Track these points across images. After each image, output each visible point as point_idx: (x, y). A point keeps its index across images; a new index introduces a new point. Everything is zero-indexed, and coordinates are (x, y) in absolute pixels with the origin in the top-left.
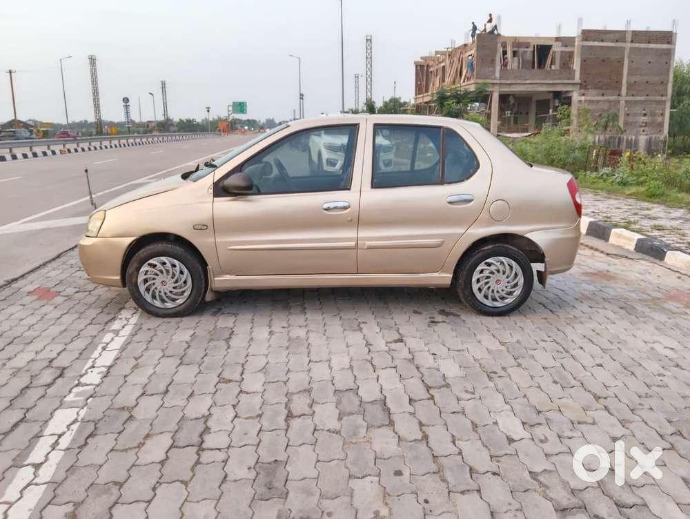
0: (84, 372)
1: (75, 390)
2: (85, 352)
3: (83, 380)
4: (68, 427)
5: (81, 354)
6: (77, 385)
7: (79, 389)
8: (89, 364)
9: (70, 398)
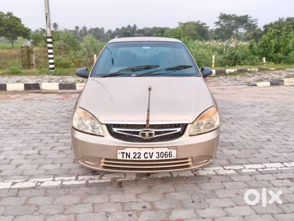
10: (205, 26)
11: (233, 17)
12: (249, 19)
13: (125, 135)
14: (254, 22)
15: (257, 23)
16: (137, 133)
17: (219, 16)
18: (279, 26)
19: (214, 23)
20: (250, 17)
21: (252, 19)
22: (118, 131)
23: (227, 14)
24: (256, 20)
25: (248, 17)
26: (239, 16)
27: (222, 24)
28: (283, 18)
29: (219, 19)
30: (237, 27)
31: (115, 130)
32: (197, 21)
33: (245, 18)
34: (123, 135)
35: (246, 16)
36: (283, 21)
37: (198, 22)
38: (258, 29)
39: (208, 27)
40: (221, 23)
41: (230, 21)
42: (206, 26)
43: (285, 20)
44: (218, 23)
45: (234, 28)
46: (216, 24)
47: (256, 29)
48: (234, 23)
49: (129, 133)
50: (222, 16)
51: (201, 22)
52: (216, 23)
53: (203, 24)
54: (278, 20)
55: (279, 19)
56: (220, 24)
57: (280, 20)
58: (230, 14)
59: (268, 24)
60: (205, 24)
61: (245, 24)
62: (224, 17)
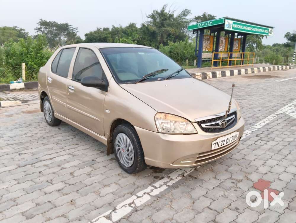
0: (250, 134)
1: (254, 131)
2: (248, 139)
3: (251, 132)
4: (257, 125)
5: (250, 139)
6: (253, 131)
7: (253, 130)
8: (247, 135)
9: (256, 130)
10: (23, 32)
11: (54, 24)
12: (69, 27)
13: (211, 128)
14: (75, 30)
15: (78, 32)
16: (218, 124)
17: (39, 22)
18: (99, 35)
19: (35, 29)
20: (71, 26)
21: (72, 28)
22: (206, 126)
23: (48, 21)
24: (77, 29)
25: (68, 25)
26: (59, 23)
27: (43, 31)
28: (101, 28)
29: (40, 25)
30: (59, 35)
31: (203, 125)
32: (14, 26)
33: (66, 26)
34: (210, 128)
35: (67, 24)
36: (101, 31)
37: (15, 28)
38: (78, 37)
39: (27, 33)
40: (42, 29)
41: (51, 29)
42: (25, 32)
43: (102, 30)
44: (39, 29)
45: (56, 35)
46: (37, 31)
47: (76, 37)
48: (55, 30)
49: (213, 126)
50: (42, 22)
51: (18, 28)
52: (36, 29)
53: (21, 30)
54: (97, 30)
55: (98, 28)
56: (41, 31)
57: (99, 30)
58: (51, 21)
59: (89, 33)
60: (24, 30)
61: (66, 32)
62: (44, 24)
